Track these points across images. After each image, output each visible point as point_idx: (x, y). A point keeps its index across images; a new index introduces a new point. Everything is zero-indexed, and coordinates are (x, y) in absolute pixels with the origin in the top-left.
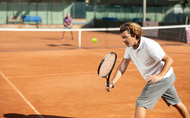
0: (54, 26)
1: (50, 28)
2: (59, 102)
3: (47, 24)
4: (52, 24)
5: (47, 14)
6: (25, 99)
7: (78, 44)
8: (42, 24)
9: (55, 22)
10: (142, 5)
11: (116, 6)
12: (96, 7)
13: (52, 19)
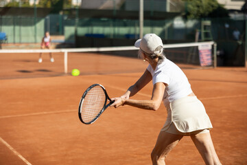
0: (23, 46)
1: (19, 48)
2: (66, 155)
3: (14, 43)
4: (20, 43)
5: (14, 30)
6: (15, 152)
7: (64, 69)
8: (8, 43)
9: (24, 40)
10: (137, 18)
11: (103, 19)
12: (77, 20)
13: (20, 36)
